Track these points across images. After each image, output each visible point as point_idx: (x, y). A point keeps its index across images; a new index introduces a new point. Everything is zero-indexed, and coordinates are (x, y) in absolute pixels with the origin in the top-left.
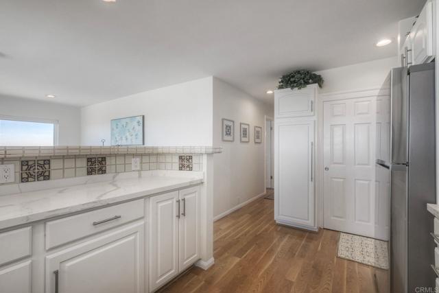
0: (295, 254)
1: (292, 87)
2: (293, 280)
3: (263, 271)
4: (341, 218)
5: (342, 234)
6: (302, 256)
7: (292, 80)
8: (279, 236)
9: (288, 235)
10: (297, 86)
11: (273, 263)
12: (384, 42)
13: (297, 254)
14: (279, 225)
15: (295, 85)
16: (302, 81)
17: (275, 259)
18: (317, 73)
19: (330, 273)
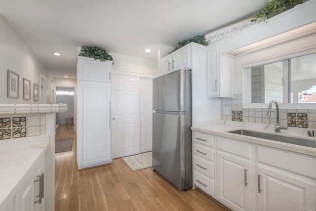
0: (113, 183)
1: (96, 59)
2: (129, 198)
3: (106, 207)
4: (122, 148)
5: (123, 158)
6: (118, 182)
7: (95, 52)
8: (91, 178)
9: (96, 173)
10: (99, 59)
11: (106, 197)
12: (148, 51)
13: (113, 182)
14: (82, 170)
15: (98, 57)
16: (103, 56)
17: (105, 194)
18: (110, 54)
19: (139, 182)
